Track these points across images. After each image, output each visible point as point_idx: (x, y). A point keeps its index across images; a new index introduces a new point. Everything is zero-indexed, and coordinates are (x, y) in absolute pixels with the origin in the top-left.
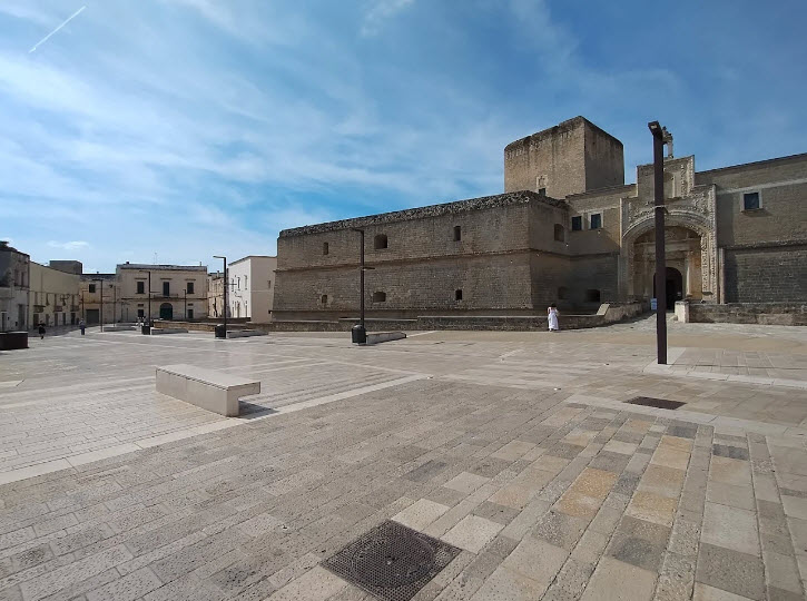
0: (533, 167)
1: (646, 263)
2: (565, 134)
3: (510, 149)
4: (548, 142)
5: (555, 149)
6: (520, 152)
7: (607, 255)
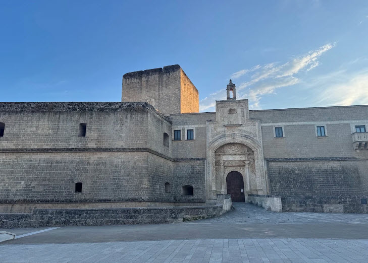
0: (144, 91)
1: (222, 167)
2: (168, 74)
3: (127, 76)
4: (156, 77)
5: (160, 83)
6: (136, 80)
7: (198, 159)
